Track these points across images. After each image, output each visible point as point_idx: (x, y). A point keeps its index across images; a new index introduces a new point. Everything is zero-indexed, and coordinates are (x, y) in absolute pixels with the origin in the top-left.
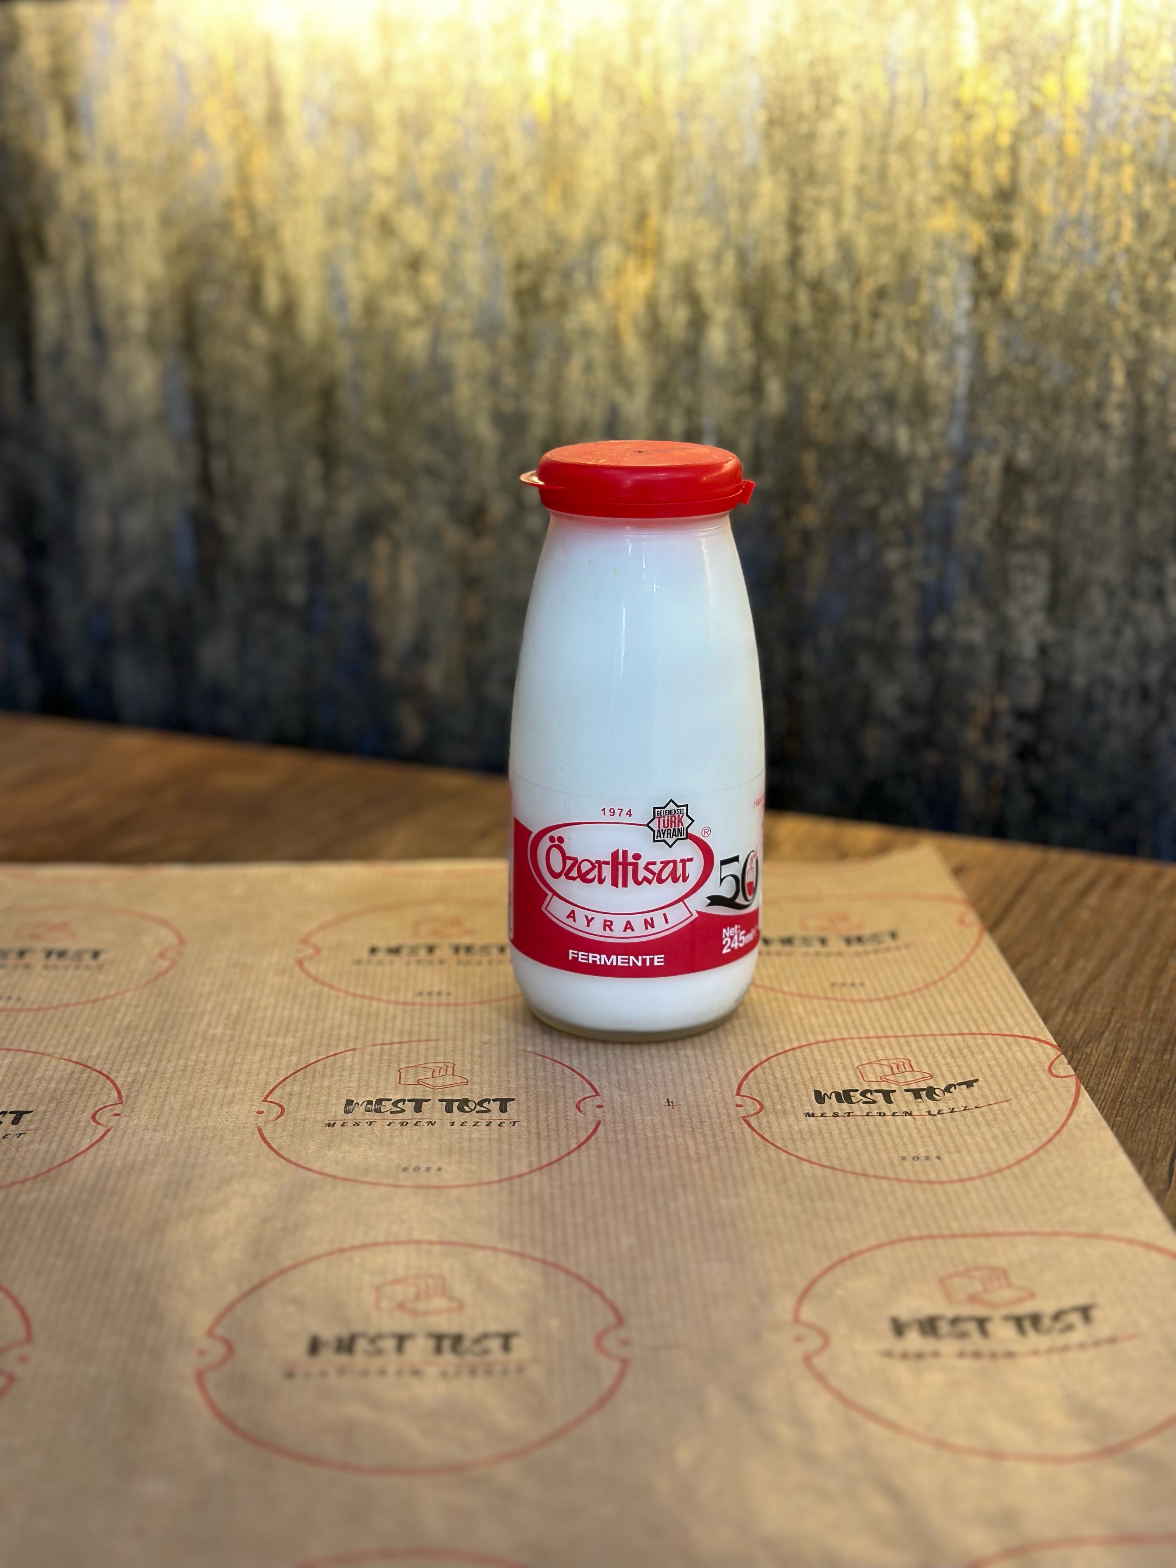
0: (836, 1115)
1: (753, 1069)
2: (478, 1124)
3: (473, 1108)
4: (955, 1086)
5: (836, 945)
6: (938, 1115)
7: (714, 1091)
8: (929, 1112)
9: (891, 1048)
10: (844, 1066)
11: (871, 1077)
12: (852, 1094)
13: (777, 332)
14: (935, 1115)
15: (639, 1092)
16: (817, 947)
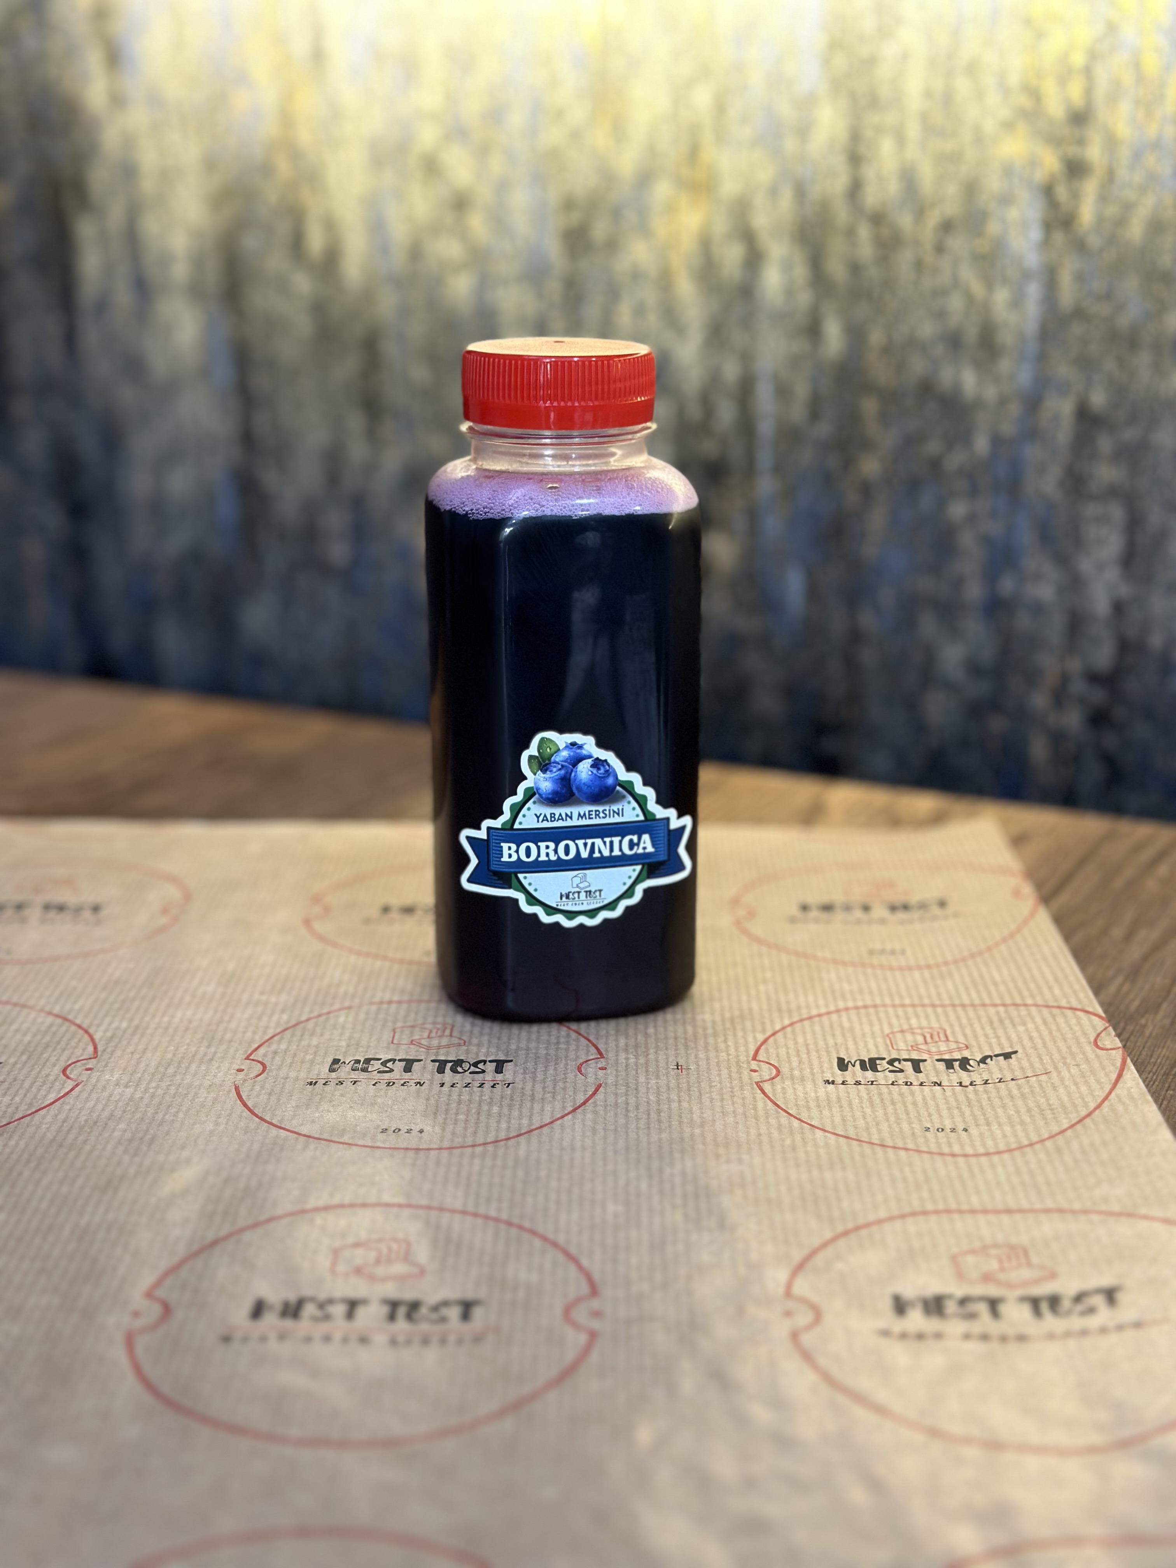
0: (858, 1083)
1: (774, 1034)
2: (470, 1085)
3: (467, 1069)
4: (991, 1057)
5: (880, 911)
6: (970, 1087)
7: (728, 1055)
8: (961, 1083)
9: (927, 1017)
10: (873, 1033)
11: (902, 1046)
12: (878, 1062)
13: (837, 269)
14: (966, 1087)
15: (648, 1055)
16: (858, 914)
